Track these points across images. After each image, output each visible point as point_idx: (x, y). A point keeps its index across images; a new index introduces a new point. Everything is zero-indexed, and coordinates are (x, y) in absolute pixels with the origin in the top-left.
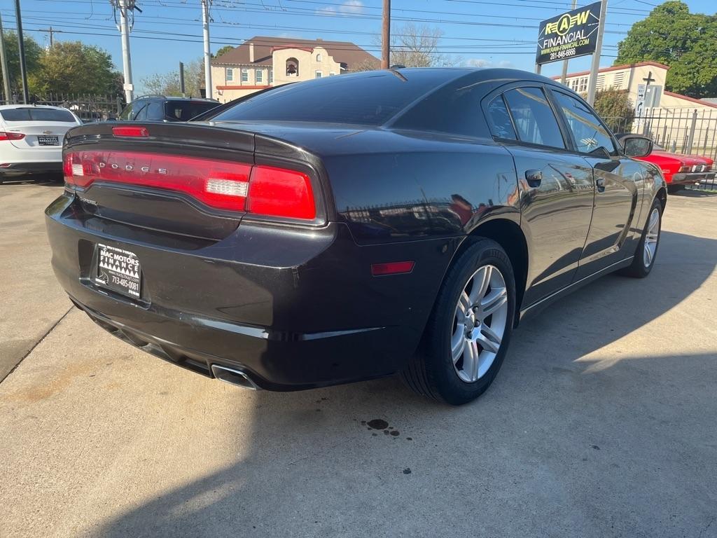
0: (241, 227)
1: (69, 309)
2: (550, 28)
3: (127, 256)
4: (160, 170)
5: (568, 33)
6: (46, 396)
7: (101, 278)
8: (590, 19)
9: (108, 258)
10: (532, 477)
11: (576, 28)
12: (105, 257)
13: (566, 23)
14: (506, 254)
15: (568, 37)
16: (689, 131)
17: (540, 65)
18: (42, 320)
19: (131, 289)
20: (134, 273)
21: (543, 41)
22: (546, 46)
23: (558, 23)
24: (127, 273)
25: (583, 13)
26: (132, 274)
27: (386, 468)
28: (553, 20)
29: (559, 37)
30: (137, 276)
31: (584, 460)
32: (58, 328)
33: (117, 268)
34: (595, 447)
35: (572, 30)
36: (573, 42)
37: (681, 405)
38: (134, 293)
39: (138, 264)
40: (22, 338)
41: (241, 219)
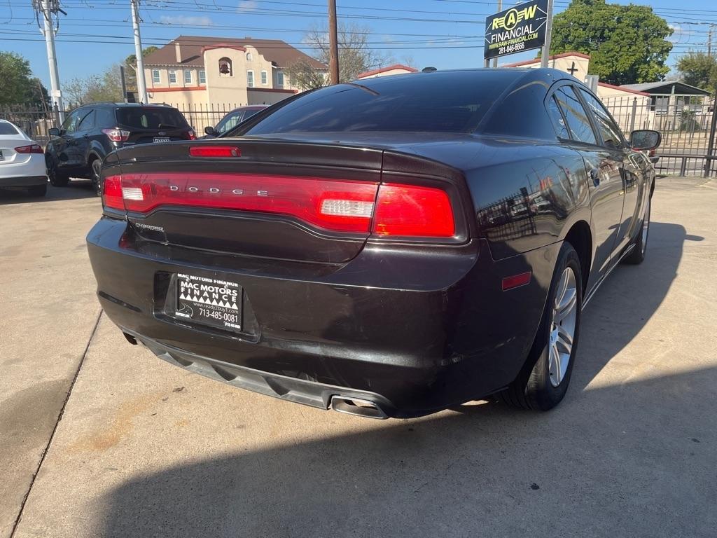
0: (366, 249)
1: (88, 341)
2: (496, 23)
3: (222, 286)
4: (259, 192)
5: (516, 28)
7: (183, 312)
8: (538, 14)
9: (192, 290)
10: (656, 479)
11: (525, 22)
12: (187, 289)
13: (513, 18)
15: (516, 32)
16: (630, 117)
17: (489, 60)
18: (65, 355)
19: (227, 321)
20: (231, 304)
21: (490, 35)
22: (494, 41)
23: (504, 18)
24: (221, 304)
25: (531, 8)
26: (228, 305)
27: (512, 486)
29: (507, 32)
30: (235, 307)
31: (692, 454)
33: (205, 300)
34: (695, 440)
35: (519, 25)
36: (521, 36)
38: (233, 325)
39: (236, 295)
40: (51, 379)
41: (366, 241)
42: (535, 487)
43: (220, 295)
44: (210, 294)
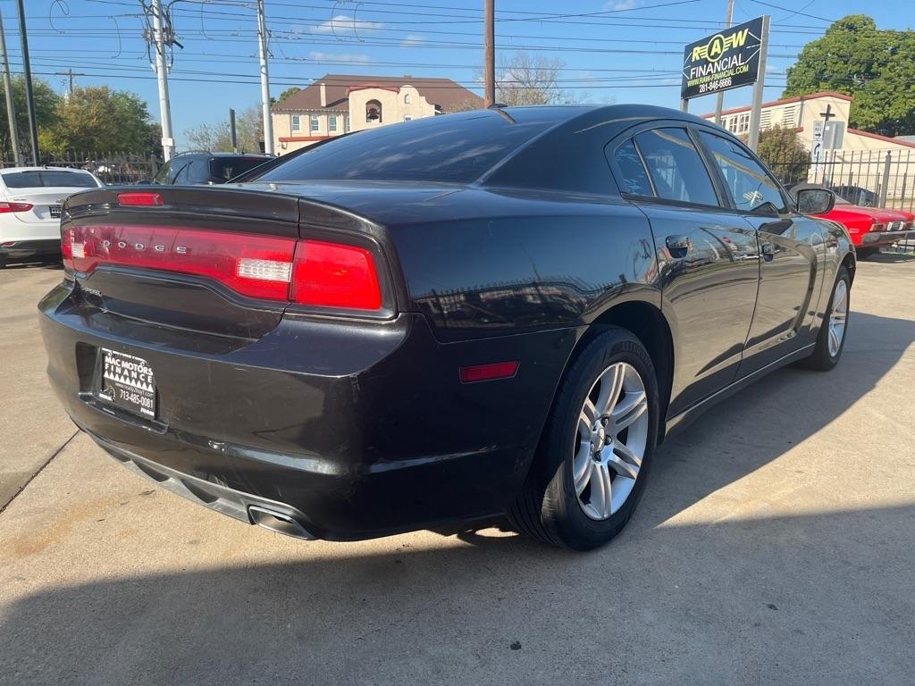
0: (284, 321)
2: (697, 53)
4: (178, 249)
5: (722, 59)
6: (39, 549)
7: (106, 393)
8: (749, 39)
9: (115, 366)
10: (686, 652)
11: (732, 52)
12: (110, 365)
13: (719, 46)
14: (644, 348)
15: (722, 63)
16: (881, 178)
17: (687, 100)
18: (42, 445)
19: (144, 407)
20: (148, 385)
21: (690, 69)
22: (694, 76)
23: (707, 46)
24: (139, 385)
25: (741, 32)
26: (144, 387)
27: (487, 642)
28: (701, 43)
29: (710, 65)
30: (151, 389)
31: (756, 625)
32: (62, 456)
33: (125, 380)
34: (771, 607)
35: (726, 55)
36: (727, 69)
37: (885, 544)
38: (148, 412)
39: (152, 374)
40: (14, 471)
41: (284, 312)
42: (516, 646)
43: (139, 374)
44: (129, 371)
